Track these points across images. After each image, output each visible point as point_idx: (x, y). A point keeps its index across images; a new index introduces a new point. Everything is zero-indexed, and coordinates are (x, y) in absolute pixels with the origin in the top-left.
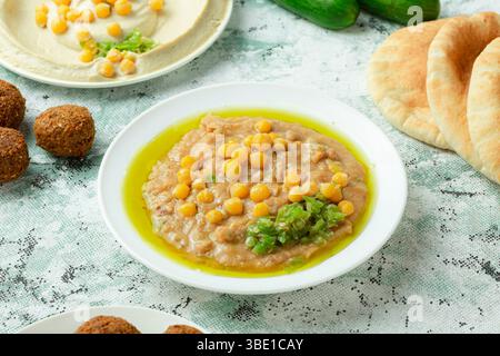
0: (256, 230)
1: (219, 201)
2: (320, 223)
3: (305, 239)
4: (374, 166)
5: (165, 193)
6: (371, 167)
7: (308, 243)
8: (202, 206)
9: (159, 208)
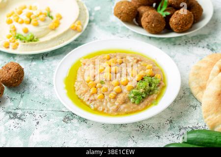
0: (132, 95)
1: (111, 90)
2: (153, 85)
3: (151, 93)
4: (156, 59)
5: (87, 93)
6: (155, 60)
7: (152, 94)
8: (105, 93)
9: (88, 100)
